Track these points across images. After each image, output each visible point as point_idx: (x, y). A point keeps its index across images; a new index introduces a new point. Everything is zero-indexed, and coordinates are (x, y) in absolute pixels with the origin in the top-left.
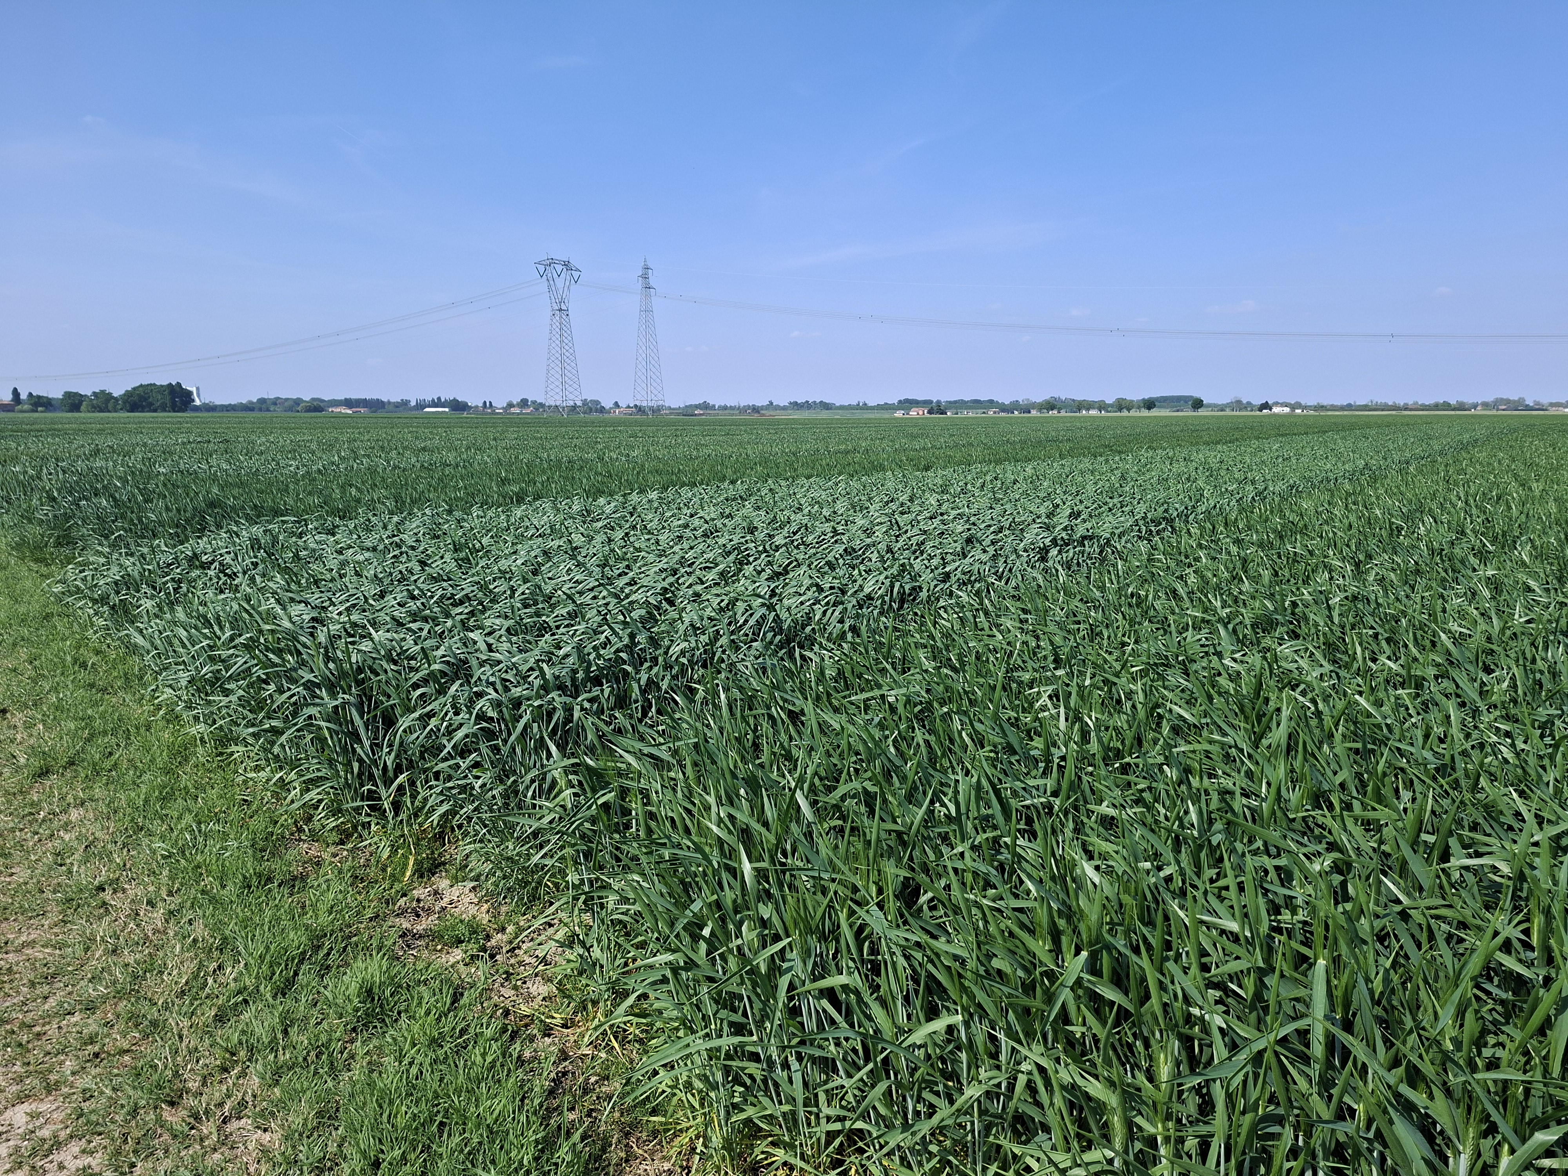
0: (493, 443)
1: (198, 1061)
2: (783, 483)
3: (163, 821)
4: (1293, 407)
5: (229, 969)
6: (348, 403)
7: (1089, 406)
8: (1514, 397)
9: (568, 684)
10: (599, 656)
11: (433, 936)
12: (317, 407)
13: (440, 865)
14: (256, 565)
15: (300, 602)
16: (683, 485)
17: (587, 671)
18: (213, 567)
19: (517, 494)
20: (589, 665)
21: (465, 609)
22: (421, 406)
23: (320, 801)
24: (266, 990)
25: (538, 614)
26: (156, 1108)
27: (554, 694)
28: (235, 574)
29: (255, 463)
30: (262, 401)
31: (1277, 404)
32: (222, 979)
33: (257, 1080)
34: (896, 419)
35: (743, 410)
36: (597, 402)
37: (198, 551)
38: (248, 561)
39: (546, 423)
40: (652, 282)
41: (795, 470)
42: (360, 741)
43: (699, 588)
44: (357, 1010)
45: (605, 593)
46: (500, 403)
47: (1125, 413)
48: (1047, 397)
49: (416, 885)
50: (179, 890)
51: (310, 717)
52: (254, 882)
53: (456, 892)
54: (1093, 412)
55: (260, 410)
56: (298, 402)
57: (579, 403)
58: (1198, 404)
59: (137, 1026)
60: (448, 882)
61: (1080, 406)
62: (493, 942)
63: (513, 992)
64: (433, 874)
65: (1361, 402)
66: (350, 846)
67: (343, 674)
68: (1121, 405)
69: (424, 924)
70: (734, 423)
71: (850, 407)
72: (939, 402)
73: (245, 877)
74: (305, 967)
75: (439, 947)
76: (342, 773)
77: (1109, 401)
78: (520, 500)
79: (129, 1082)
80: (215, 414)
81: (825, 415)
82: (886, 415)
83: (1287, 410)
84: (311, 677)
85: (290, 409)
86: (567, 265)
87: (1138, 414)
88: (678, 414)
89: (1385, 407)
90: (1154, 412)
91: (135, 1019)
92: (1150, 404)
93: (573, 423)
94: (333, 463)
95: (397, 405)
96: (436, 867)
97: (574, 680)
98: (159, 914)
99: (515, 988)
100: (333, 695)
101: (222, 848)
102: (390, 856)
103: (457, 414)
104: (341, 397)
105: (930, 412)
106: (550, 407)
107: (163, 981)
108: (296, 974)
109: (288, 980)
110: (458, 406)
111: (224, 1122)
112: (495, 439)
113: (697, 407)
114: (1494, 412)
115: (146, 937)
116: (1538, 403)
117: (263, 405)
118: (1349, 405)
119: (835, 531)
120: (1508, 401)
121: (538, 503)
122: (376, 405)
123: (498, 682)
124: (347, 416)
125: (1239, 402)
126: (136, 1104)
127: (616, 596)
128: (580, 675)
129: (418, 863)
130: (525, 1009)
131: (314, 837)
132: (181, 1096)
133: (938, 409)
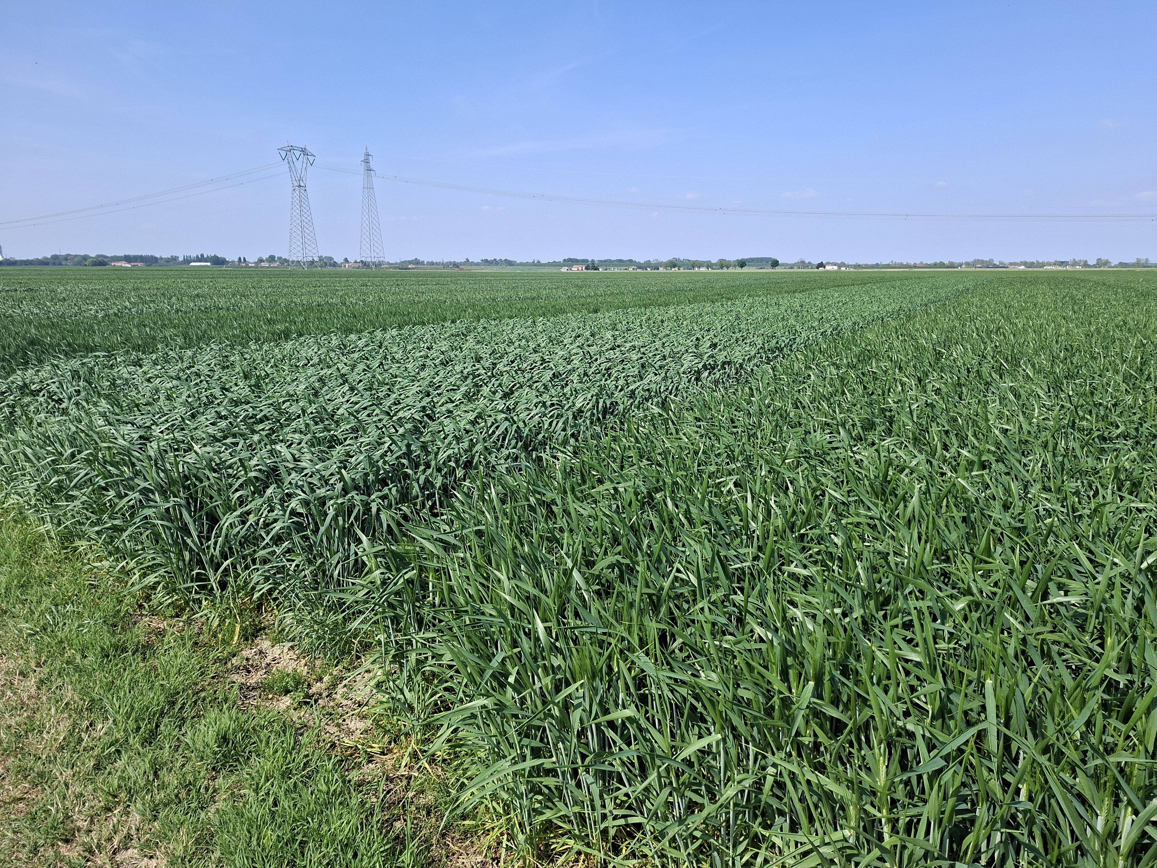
0: (253, 290)
1: (84, 804)
2: (493, 322)
3: (23, 604)
4: (840, 266)
5: (100, 726)
6: (128, 259)
7: (700, 265)
8: (986, 259)
9: (361, 485)
10: (385, 462)
11: (265, 688)
12: (101, 262)
13: (260, 630)
14: (78, 392)
15: (127, 423)
16: (414, 325)
17: (377, 474)
18: (41, 394)
19: (283, 332)
20: (379, 469)
21: (266, 425)
22: (187, 261)
23: (158, 583)
24: (134, 741)
25: (326, 429)
26: (53, 845)
27: (354, 493)
28: (61, 399)
29: (61, 308)
30: (55, 257)
31: (828, 263)
32: (94, 734)
33: (138, 817)
34: (563, 273)
35: (446, 265)
36: (331, 259)
37: (27, 381)
38: (71, 389)
39: (291, 275)
40: (372, 165)
41: (498, 312)
42: (190, 535)
43: (450, 406)
44: (215, 753)
45: (377, 411)
46: (252, 259)
47: (725, 270)
48: (670, 258)
49: (243, 646)
50: (45, 661)
51: (146, 518)
52: (112, 652)
53: (276, 651)
54: (703, 269)
55: (54, 264)
56: (85, 258)
57: (316, 259)
58: (775, 264)
59: (25, 778)
60: (269, 643)
61: (694, 265)
62: (313, 690)
63: (336, 729)
64: (256, 637)
65: (885, 262)
66: (185, 617)
67: (172, 482)
68: (723, 264)
69: (255, 678)
70: (441, 275)
71: (527, 264)
72: (593, 261)
73: (103, 649)
74: (166, 720)
75: (270, 696)
76: (174, 561)
77: (714, 261)
78: (287, 337)
79: (27, 825)
80: (16, 268)
81: (509, 269)
82: (554, 270)
83: (836, 268)
84: (146, 484)
85: (79, 264)
86: (303, 151)
87: (734, 271)
88: (395, 268)
89: (902, 266)
90: (745, 270)
91: (23, 772)
92: (742, 264)
93: (313, 275)
94: (126, 307)
95: (168, 261)
96: (258, 632)
97: (365, 481)
98: (32, 682)
99: (338, 725)
100: (167, 499)
101: (80, 626)
102: (219, 625)
103: (217, 268)
104: (122, 254)
105: (587, 268)
106: (293, 262)
107: (43, 738)
108: (157, 726)
109: (151, 731)
110: (218, 261)
111: (114, 853)
112: (254, 287)
113: (410, 262)
114: (973, 269)
115: (22, 703)
116: (1001, 263)
117: (56, 260)
118: (877, 265)
119: (543, 360)
120: (982, 262)
121: (302, 339)
122: (150, 261)
123: (305, 484)
124: (126, 269)
125: (803, 262)
126: (36, 843)
127: (388, 414)
128: (371, 477)
129: (244, 629)
130: (348, 742)
131: (153, 612)
132: (73, 835)
133: (592, 266)
